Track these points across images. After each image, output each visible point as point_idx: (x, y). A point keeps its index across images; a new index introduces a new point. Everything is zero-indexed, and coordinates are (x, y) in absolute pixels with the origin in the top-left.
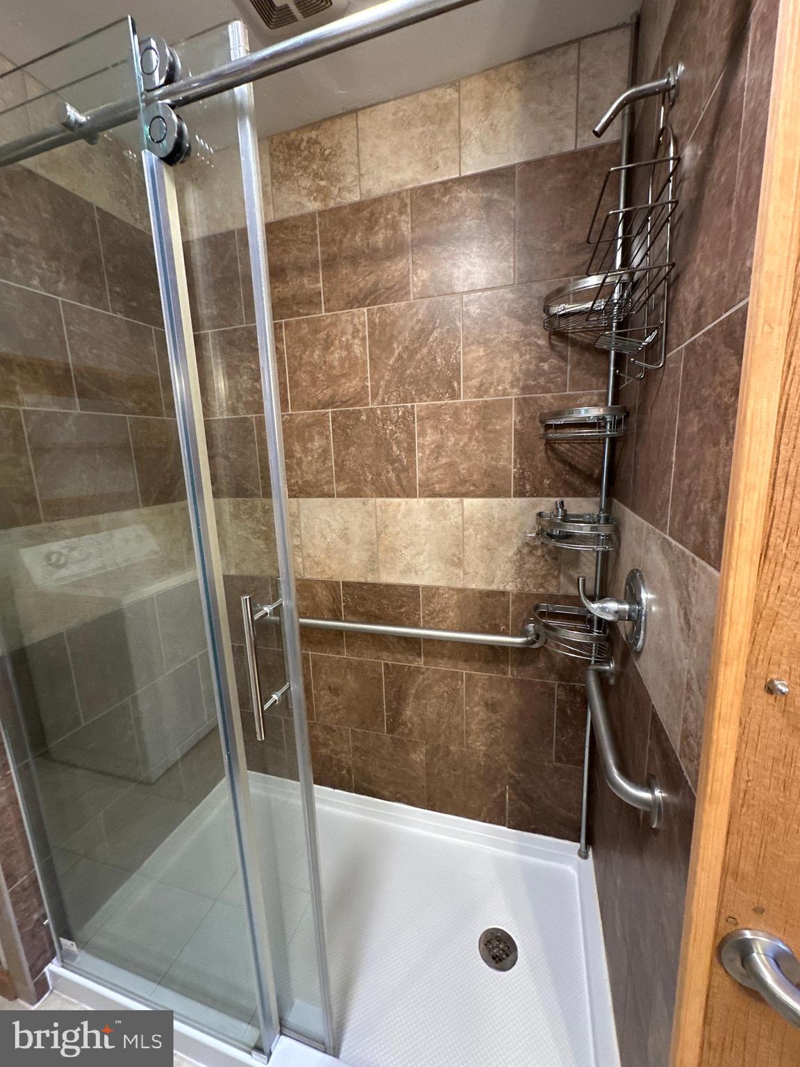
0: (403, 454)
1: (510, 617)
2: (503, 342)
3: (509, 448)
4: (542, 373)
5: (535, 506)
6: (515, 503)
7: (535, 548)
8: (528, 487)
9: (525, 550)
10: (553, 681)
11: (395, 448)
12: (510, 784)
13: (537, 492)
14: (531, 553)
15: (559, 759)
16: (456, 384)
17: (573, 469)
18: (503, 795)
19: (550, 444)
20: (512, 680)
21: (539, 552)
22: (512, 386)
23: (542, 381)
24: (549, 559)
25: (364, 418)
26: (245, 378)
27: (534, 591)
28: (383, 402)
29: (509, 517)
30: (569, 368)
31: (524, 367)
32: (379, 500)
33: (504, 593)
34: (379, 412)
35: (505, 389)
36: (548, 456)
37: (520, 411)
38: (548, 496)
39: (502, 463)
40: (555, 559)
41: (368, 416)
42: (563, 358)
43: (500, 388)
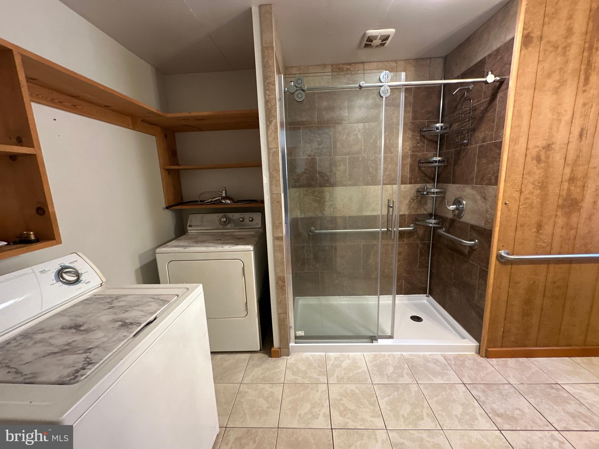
0: (374, 171)
1: (406, 223)
2: (407, 137)
3: (408, 169)
4: (418, 147)
5: (415, 187)
6: (408, 186)
7: (414, 200)
8: (413, 181)
9: (411, 201)
10: (418, 242)
11: (371, 169)
12: (404, 279)
13: (416, 183)
14: (413, 201)
15: (420, 267)
16: (392, 149)
17: (426, 175)
18: (402, 283)
19: (420, 168)
20: (406, 243)
21: (415, 201)
22: (409, 151)
23: (418, 149)
24: (418, 203)
25: (360, 159)
26: (315, 144)
27: (414, 213)
28: (368, 154)
29: (407, 190)
30: (425, 146)
31: (413, 145)
32: (364, 187)
33: (404, 215)
34: (366, 157)
35: (407, 151)
36: (419, 172)
37: (411, 158)
38: (419, 183)
39: (405, 174)
40: (420, 203)
41: (362, 158)
42: (424, 143)
43: (406, 151)
